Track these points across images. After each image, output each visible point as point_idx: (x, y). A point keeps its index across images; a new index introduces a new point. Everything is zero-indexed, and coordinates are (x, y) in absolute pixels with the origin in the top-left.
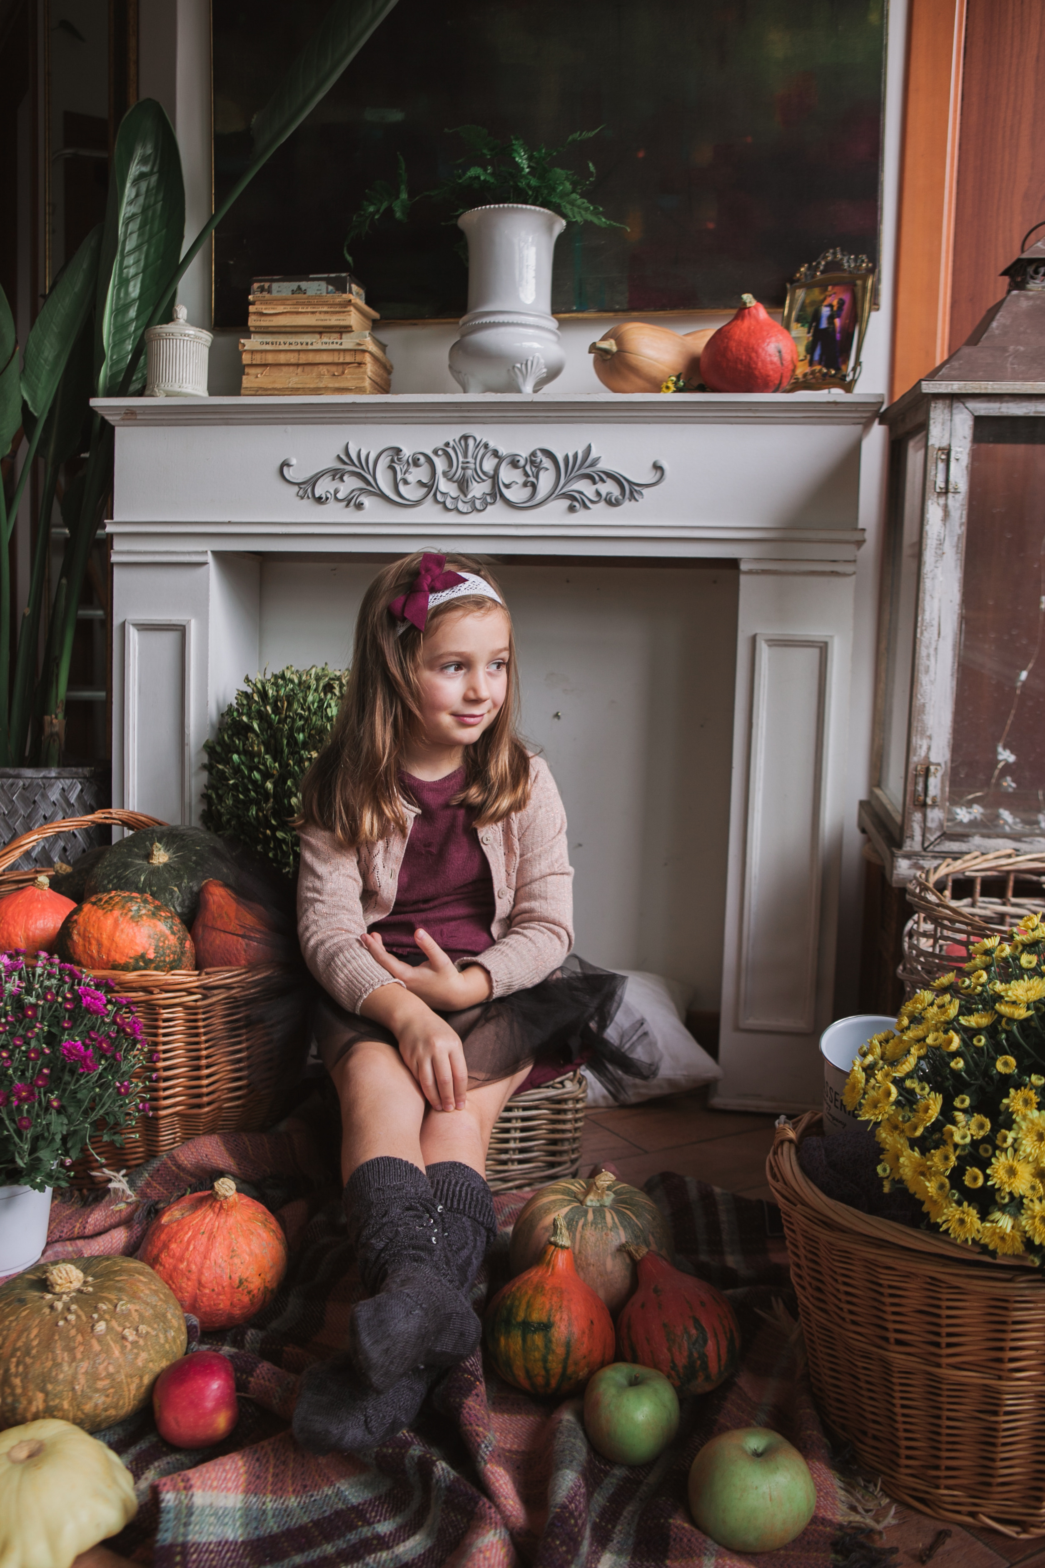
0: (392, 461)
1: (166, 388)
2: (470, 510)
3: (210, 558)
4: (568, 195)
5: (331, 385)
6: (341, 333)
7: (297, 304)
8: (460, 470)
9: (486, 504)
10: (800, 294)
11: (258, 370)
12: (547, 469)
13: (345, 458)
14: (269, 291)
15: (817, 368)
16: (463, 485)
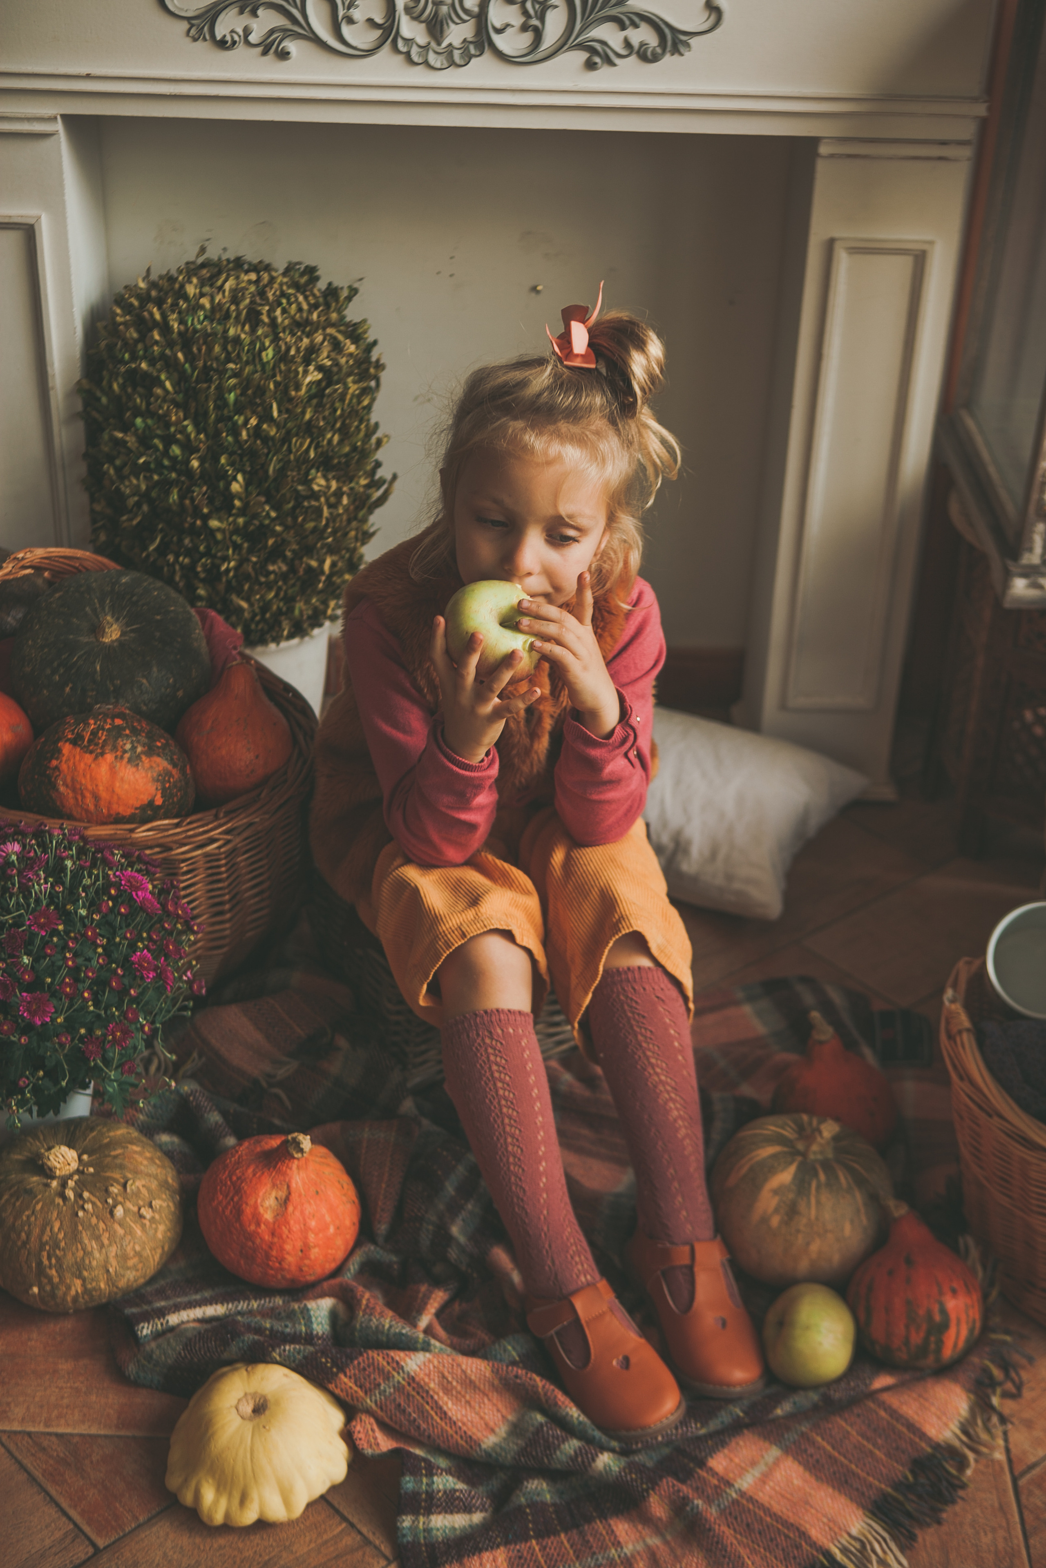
2: (446, 65)
8: (430, 6)
9: (468, 58)
12: (556, 7)
16: (435, 28)
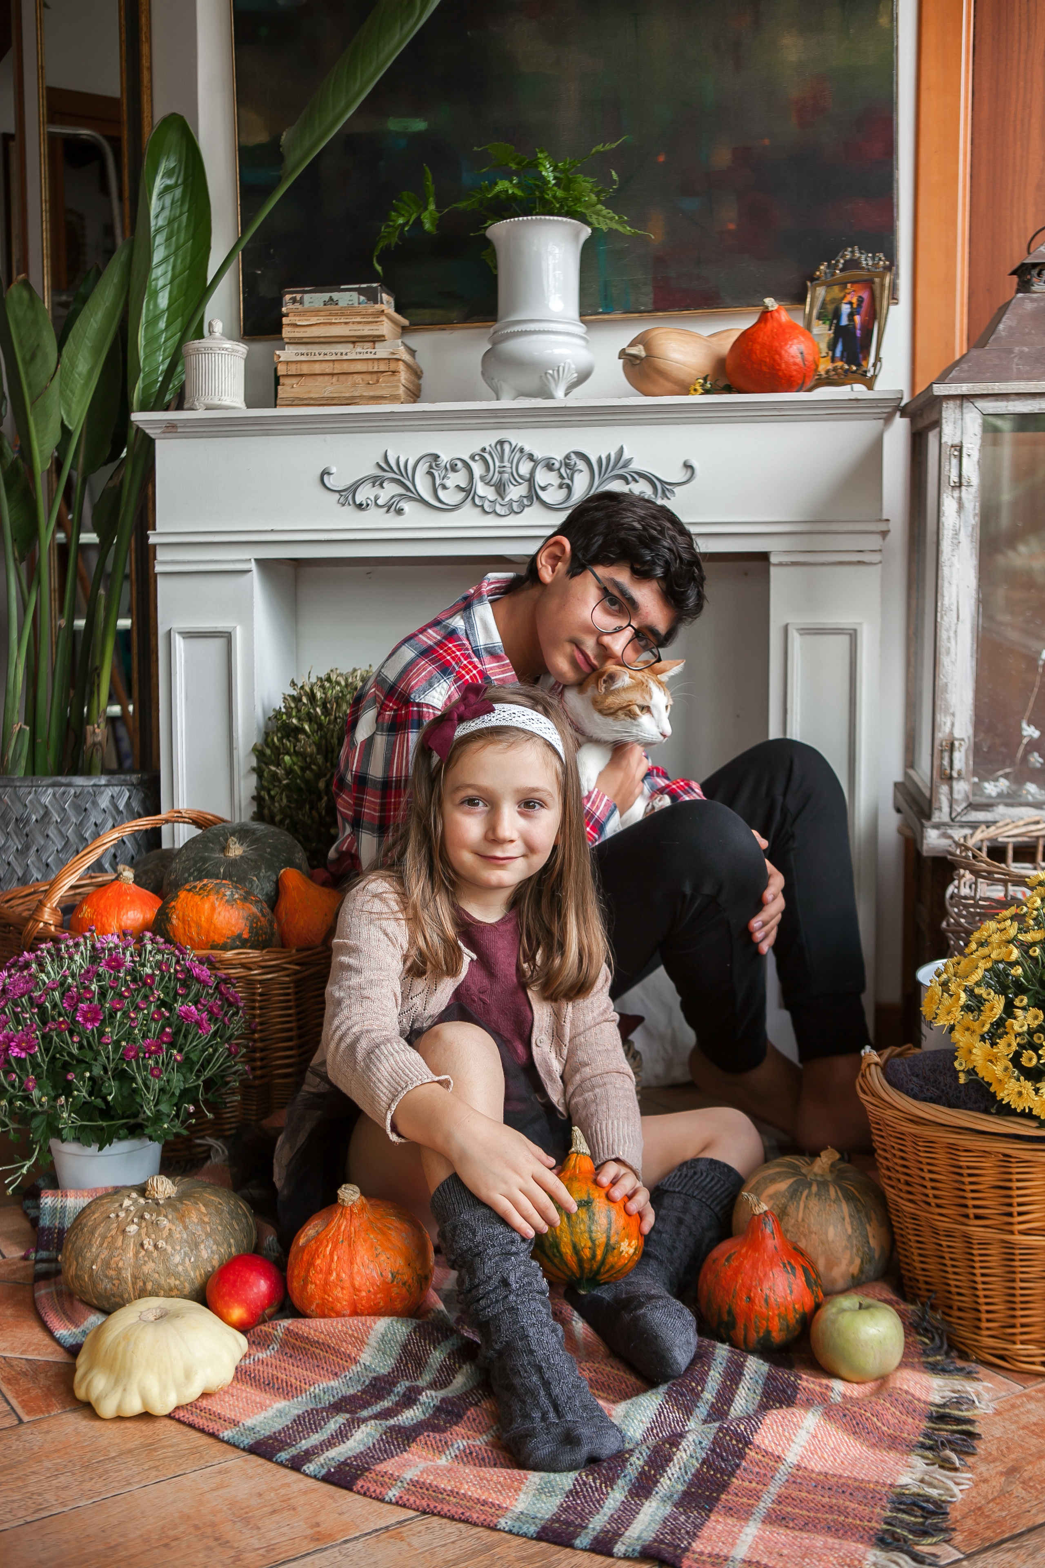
0: (431, 467)
1: (206, 402)
2: (508, 512)
3: (253, 566)
4: (594, 206)
5: (365, 394)
6: (374, 342)
7: (330, 315)
8: (497, 474)
9: (523, 507)
10: (821, 292)
11: (294, 381)
12: (581, 471)
13: (385, 465)
14: (301, 302)
15: (839, 364)
16: (500, 488)
